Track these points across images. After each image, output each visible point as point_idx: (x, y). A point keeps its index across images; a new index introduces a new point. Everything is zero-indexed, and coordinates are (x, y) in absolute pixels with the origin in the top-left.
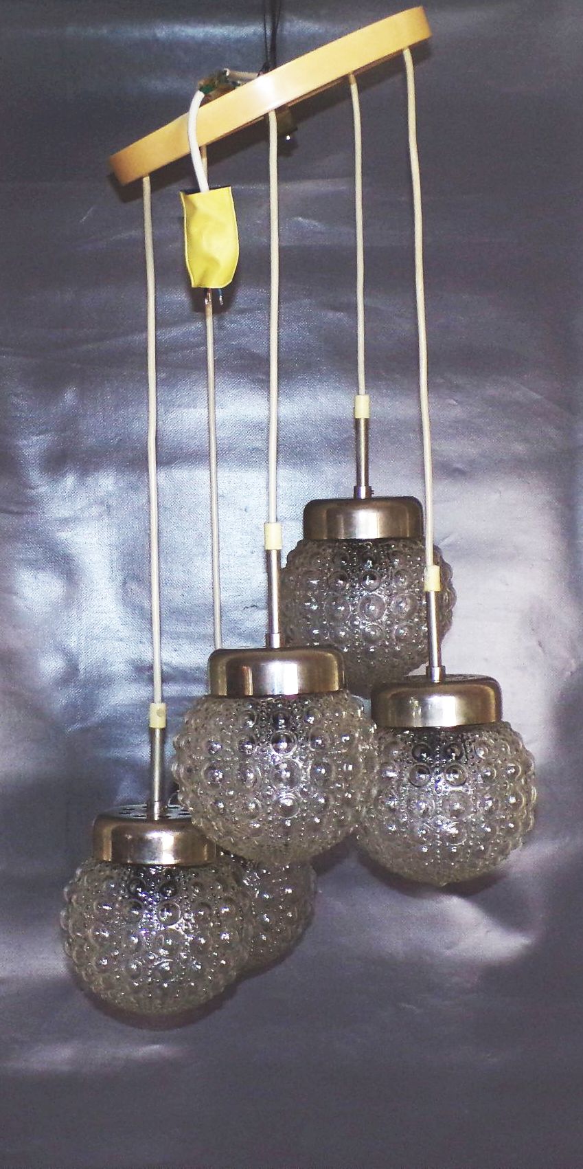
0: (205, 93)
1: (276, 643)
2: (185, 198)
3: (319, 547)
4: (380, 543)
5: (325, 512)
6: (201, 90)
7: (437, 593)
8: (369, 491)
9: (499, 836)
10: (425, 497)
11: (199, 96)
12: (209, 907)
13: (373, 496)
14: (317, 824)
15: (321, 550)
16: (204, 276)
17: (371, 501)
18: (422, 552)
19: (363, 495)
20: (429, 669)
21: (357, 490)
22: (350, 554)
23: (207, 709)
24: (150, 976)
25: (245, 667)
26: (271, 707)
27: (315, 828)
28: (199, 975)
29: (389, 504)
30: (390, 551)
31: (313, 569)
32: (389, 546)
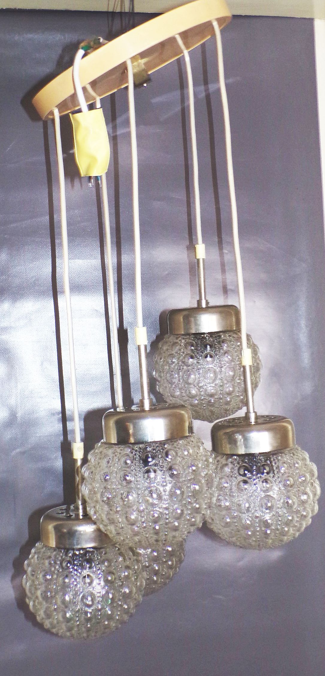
0: (85, 51)
1: (147, 407)
2: (73, 117)
3: (177, 338)
4: (214, 335)
5: (182, 317)
6: (82, 48)
7: (250, 366)
8: (207, 303)
9: (297, 521)
10: (240, 305)
11: (81, 52)
12: (113, 573)
13: (209, 305)
14: (176, 527)
15: (178, 341)
16: (88, 168)
17: (209, 309)
18: (239, 339)
19: (204, 305)
20: (248, 413)
21: (199, 302)
22: (196, 343)
23: (101, 453)
24: (78, 621)
25: (129, 424)
26: (142, 451)
27: (176, 529)
28: (110, 618)
29: (220, 309)
30: (221, 340)
31: (173, 352)
32: (220, 336)
